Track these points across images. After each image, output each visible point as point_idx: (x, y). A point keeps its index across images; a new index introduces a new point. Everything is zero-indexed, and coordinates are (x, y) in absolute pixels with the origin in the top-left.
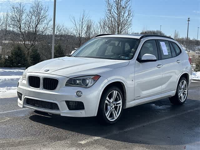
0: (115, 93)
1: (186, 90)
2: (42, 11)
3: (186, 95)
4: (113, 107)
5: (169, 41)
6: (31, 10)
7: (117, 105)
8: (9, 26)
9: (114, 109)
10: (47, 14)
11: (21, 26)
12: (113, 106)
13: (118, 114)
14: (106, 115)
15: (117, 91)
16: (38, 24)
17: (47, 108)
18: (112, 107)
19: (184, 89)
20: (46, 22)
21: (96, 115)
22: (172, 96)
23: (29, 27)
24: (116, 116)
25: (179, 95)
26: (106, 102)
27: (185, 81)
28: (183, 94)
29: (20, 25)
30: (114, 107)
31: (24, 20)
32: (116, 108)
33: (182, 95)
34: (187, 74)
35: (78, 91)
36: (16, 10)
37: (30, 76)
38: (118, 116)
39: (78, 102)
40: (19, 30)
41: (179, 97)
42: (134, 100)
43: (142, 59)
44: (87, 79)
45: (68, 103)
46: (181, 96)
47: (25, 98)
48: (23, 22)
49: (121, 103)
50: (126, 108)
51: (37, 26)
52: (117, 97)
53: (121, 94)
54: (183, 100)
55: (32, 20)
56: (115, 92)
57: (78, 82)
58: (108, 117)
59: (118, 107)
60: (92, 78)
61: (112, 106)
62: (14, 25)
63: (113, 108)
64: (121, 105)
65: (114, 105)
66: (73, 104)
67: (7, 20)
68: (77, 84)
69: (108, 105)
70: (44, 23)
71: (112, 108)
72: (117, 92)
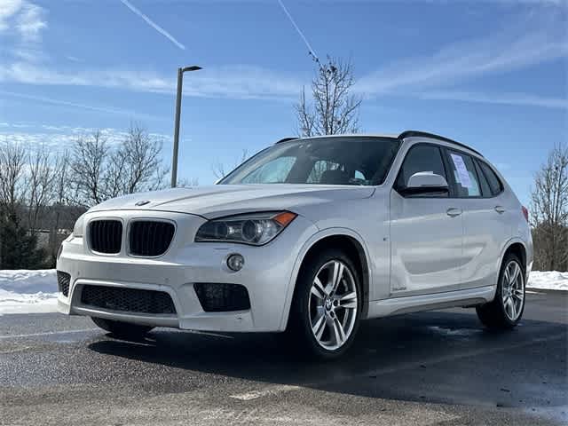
0: (339, 268)
1: (520, 288)
2: (148, 151)
3: (522, 303)
4: (332, 310)
5: (472, 157)
6: (122, 149)
7: (345, 306)
8: (69, 185)
9: (335, 316)
10: (159, 157)
11: (98, 185)
12: (333, 307)
13: (346, 332)
14: (315, 330)
15: (344, 263)
16: (137, 181)
17: (141, 310)
18: (328, 310)
19: (514, 287)
20: (155, 175)
21: (283, 328)
22: (488, 300)
23: (115, 189)
24: (342, 337)
25: (504, 299)
26: (313, 290)
27: (517, 265)
28: (515, 299)
29: (95, 183)
30: (335, 310)
31: (105, 172)
32: (340, 312)
33: (510, 301)
34: (522, 245)
35: (232, 255)
36: (85, 148)
37: (94, 222)
38: (345, 338)
39: (231, 285)
40: (92, 194)
41: (505, 305)
42: (391, 296)
43: (409, 186)
44: (258, 222)
45: (200, 288)
46: (507, 305)
47: (79, 285)
48: (101, 176)
49: (356, 300)
50: (369, 316)
51: (134, 185)
52: (344, 282)
53: (355, 273)
54: (513, 316)
55: (123, 172)
56: (337, 265)
57: (231, 231)
58: (318, 338)
59: (347, 311)
60: (273, 220)
61: (331, 306)
62: (80, 183)
63: (332, 313)
64: (354, 305)
65: (335, 304)
66: (216, 293)
67: (63, 169)
68: (231, 237)
69: (319, 302)
70: (151, 178)
71: (328, 312)
72: (342, 266)
